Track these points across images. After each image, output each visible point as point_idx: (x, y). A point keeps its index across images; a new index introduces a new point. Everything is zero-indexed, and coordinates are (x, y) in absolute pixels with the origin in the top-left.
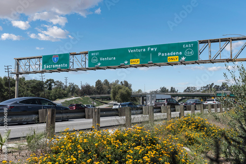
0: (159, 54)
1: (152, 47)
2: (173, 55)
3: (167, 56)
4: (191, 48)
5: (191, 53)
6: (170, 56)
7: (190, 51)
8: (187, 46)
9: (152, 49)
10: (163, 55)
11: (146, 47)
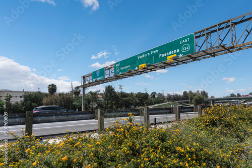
0: (160, 55)
1: (154, 50)
2: (172, 54)
3: (167, 56)
4: (187, 42)
5: (188, 48)
6: (169, 55)
7: (186, 46)
8: (184, 41)
9: (155, 52)
10: (163, 56)
11: (149, 51)
